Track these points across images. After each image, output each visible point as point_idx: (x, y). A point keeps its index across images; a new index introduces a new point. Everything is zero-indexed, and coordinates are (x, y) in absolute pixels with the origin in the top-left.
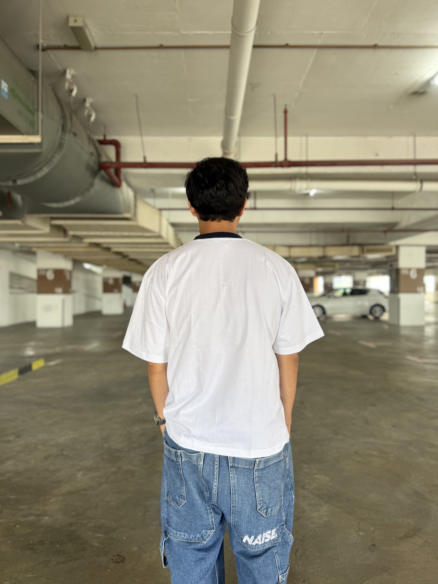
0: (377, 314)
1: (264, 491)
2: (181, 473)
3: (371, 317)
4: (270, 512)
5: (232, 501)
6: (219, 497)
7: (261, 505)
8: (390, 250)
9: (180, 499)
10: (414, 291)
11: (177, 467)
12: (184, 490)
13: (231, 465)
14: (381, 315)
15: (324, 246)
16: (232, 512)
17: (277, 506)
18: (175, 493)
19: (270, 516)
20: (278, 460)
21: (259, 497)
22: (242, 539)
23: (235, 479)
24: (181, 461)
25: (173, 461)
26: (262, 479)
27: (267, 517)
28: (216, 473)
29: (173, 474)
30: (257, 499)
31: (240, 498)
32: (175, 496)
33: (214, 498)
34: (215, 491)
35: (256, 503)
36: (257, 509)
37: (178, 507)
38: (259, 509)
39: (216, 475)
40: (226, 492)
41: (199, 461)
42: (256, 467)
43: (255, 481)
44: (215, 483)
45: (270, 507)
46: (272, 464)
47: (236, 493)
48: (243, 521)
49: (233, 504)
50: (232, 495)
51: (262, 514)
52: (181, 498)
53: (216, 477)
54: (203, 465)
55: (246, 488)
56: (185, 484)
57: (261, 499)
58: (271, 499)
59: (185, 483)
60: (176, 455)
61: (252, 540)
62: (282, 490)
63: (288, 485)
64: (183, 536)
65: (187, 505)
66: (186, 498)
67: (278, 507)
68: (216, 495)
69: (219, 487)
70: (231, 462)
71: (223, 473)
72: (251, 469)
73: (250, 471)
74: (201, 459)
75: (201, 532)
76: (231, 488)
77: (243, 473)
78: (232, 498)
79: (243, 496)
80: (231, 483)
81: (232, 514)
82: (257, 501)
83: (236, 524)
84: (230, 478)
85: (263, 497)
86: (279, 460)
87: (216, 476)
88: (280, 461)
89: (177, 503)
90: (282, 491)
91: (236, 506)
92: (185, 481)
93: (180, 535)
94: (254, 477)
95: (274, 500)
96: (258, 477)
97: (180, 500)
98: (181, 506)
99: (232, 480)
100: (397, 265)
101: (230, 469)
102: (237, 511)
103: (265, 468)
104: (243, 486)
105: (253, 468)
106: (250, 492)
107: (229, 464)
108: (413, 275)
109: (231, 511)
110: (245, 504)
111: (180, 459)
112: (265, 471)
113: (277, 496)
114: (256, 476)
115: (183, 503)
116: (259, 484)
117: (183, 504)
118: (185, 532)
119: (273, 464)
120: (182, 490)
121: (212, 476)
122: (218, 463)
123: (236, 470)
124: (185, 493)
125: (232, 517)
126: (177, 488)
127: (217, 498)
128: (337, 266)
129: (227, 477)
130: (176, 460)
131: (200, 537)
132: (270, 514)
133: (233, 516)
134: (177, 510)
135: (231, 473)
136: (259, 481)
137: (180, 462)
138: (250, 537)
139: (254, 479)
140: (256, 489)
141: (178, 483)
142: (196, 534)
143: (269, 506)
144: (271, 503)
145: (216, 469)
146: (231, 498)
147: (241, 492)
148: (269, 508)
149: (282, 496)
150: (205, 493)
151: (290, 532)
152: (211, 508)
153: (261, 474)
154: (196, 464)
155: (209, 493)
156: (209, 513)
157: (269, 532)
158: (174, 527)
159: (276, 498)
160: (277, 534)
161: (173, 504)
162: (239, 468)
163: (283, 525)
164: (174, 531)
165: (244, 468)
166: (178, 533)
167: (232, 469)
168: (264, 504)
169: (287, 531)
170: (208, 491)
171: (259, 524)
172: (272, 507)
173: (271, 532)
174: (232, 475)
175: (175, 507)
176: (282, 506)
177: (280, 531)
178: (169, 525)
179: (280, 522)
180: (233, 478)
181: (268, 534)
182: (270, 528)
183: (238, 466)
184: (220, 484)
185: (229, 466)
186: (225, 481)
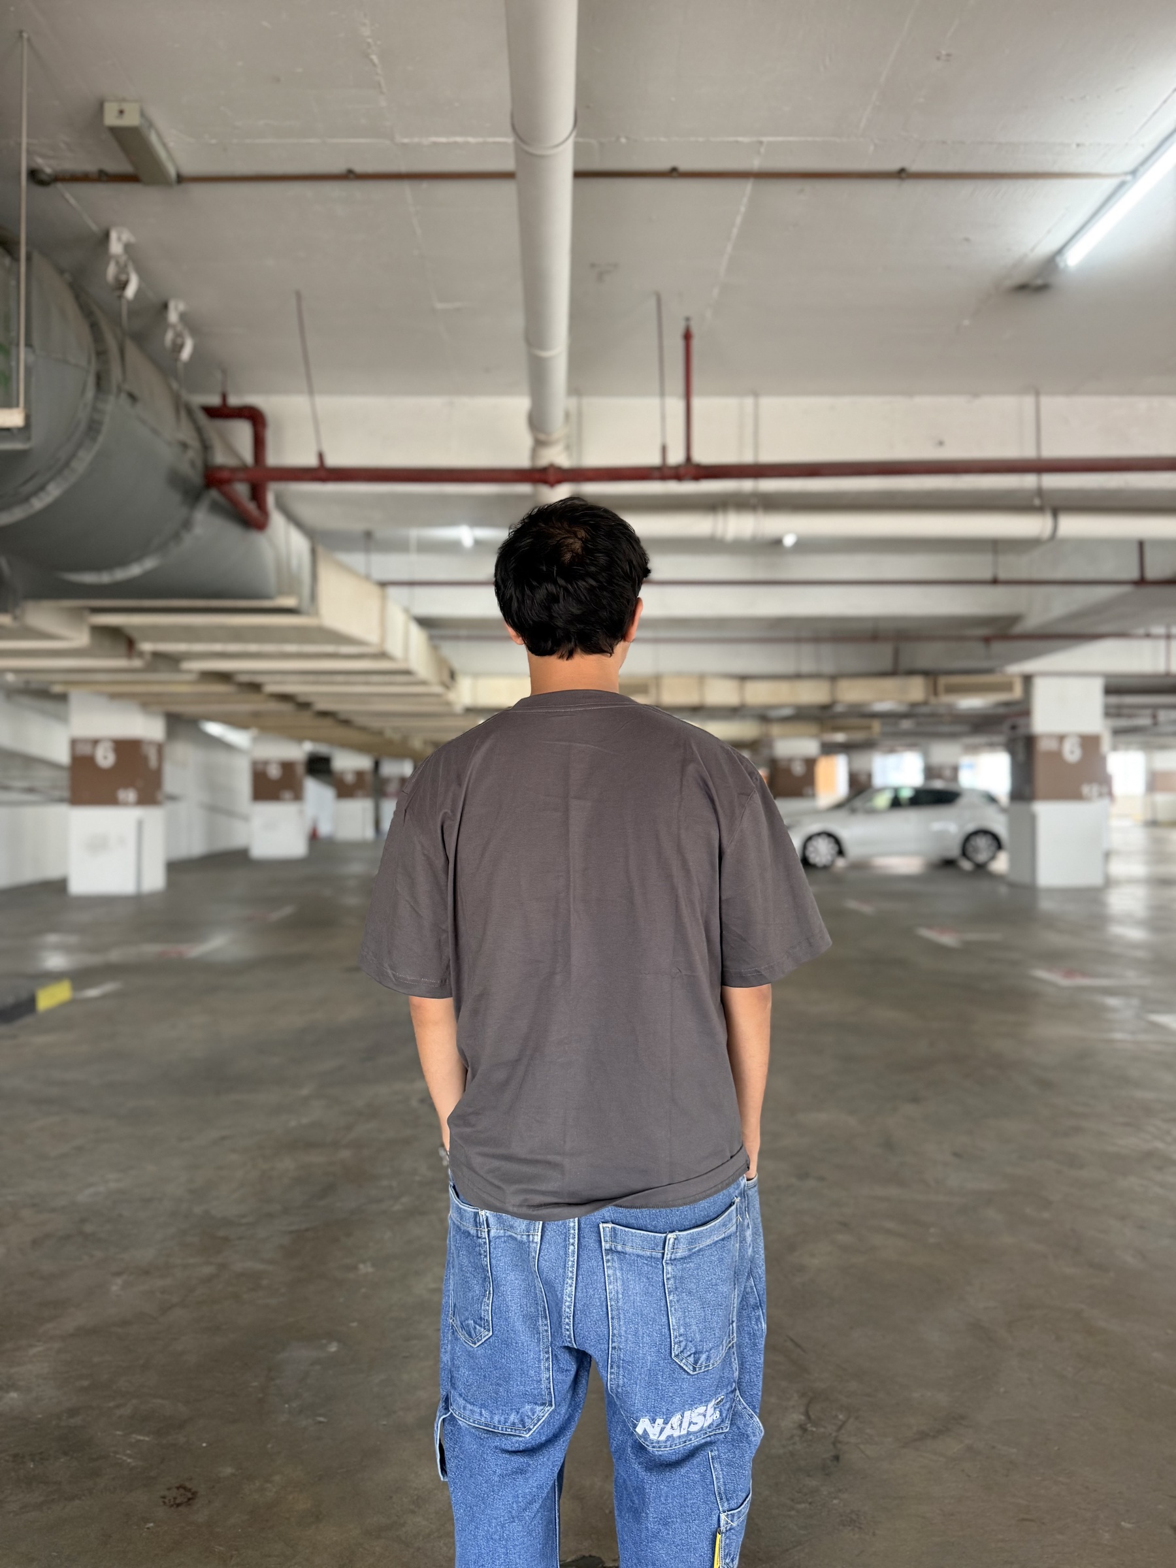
0: (981, 857)
1: (690, 1311)
2: (487, 1266)
3: (966, 865)
4: (704, 1363)
5: (611, 1334)
6: (579, 1323)
7: (683, 1344)
8: (1008, 687)
9: (477, 1327)
10: (1074, 795)
11: (477, 1249)
12: (488, 1306)
13: (608, 1246)
14: (993, 858)
15: (834, 678)
16: (611, 1362)
17: (721, 1348)
18: (467, 1310)
19: (703, 1372)
20: (723, 1235)
21: (676, 1327)
22: (635, 1426)
23: (617, 1282)
24: (486, 1236)
25: (467, 1235)
26: (684, 1283)
27: (695, 1373)
28: (570, 1263)
29: (467, 1266)
30: (672, 1332)
31: (631, 1328)
32: (467, 1319)
33: (567, 1327)
34: (569, 1308)
35: (669, 1340)
36: (671, 1354)
38: (677, 1356)
39: (570, 1269)
40: (596, 1313)
41: (532, 1232)
42: (667, 1254)
43: (666, 1287)
44: (569, 1290)
45: (705, 1350)
46: (708, 1245)
47: (622, 1316)
48: (638, 1381)
49: (613, 1342)
50: (610, 1321)
51: (684, 1367)
52: (481, 1326)
53: (570, 1275)
54: (541, 1244)
55: (646, 1304)
56: (491, 1292)
57: (682, 1331)
58: (706, 1332)
59: (491, 1290)
60: (475, 1220)
61: (657, 1429)
62: (734, 1308)
63: (747, 1296)
64: (478, 1417)
65: (492, 1342)
66: (491, 1325)
67: (722, 1350)
68: (572, 1318)
69: (577, 1297)
70: (608, 1239)
71: (589, 1266)
72: (657, 1259)
73: (653, 1264)
74: (536, 1228)
75: (519, 1409)
76: (609, 1303)
77: (636, 1268)
78: (611, 1328)
79: (638, 1323)
80: (608, 1292)
81: (612, 1367)
82: (672, 1335)
83: (620, 1390)
84: (606, 1277)
85: (687, 1325)
86: (726, 1234)
87: (572, 1272)
88: (729, 1237)
89: (470, 1336)
90: (733, 1310)
91: (621, 1347)
92: (494, 1283)
93: (473, 1412)
94: (665, 1278)
95: (715, 1334)
96: (674, 1277)
97: (477, 1330)
98: (479, 1344)
99: (610, 1283)
100: (1028, 725)
101: (606, 1256)
102: (623, 1360)
103: (691, 1255)
104: (638, 1299)
105: (661, 1254)
106: (655, 1314)
107: (603, 1243)
108: (1072, 753)
109: (607, 1359)
110: (643, 1343)
111: (485, 1231)
112: (689, 1262)
113: (720, 1324)
114: (668, 1276)
115: (484, 1337)
116: (677, 1295)
117: (483, 1340)
118: (482, 1406)
119: (711, 1245)
120: (483, 1305)
121: (561, 1271)
122: (576, 1239)
123: (620, 1260)
124: (490, 1312)
125: (611, 1373)
126: (473, 1298)
127: (573, 1326)
128: (877, 726)
129: (597, 1276)
130: (475, 1232)
131: (516, 1421)
132: (703, 1368)
133: (613, 1370)
134: (469, 1352)
135: (608, 1267)
136: (676, 1288)
137: (485, 1239)
138: (653, 1421)
139: (666, 1283)
140: (669, 1308)
141: (477, 1288)
142: (508, 1415)
143: (701, 1347)
144: (706, 1341)
146: (608, 1326)
147: (633, 1314)
148: (701, 1352)
149: (733, 1322)
150: (540, 1321)
151: (755, 1412)
152: (549, 1357)
153: (682, 1270)
154: (526, 1241)
155: (549, 1321)
156: (542, 1368)
157: (702, 1409)
158: (460, 1392)
159: (720, 1328)
160: (718, 1412)
161: (462, 1335)
162: (626, 1254)
163: (733, 1391)
164: (461, 1402)
165: (638, 1256)
166: (469, 1407)
167: (609, 1257)
168: (690, 1344)
169: (745, 1408)
170: (548, 1318)
171: (676, 1389)
172: (711, 1350)
173: (706, 1410)
174: (610, 1272)
175: (465, 1344)
176: (733, 1347)
177: (728, 1405)
178: (453, 1385)
179: (728, 1385)
180: (612, 1278)
181: (699, 1414)
182: (703, 1400)
183: (623, 1251)
184: (581, 1292)
185: (603, 1248)
186: (594, 1286)
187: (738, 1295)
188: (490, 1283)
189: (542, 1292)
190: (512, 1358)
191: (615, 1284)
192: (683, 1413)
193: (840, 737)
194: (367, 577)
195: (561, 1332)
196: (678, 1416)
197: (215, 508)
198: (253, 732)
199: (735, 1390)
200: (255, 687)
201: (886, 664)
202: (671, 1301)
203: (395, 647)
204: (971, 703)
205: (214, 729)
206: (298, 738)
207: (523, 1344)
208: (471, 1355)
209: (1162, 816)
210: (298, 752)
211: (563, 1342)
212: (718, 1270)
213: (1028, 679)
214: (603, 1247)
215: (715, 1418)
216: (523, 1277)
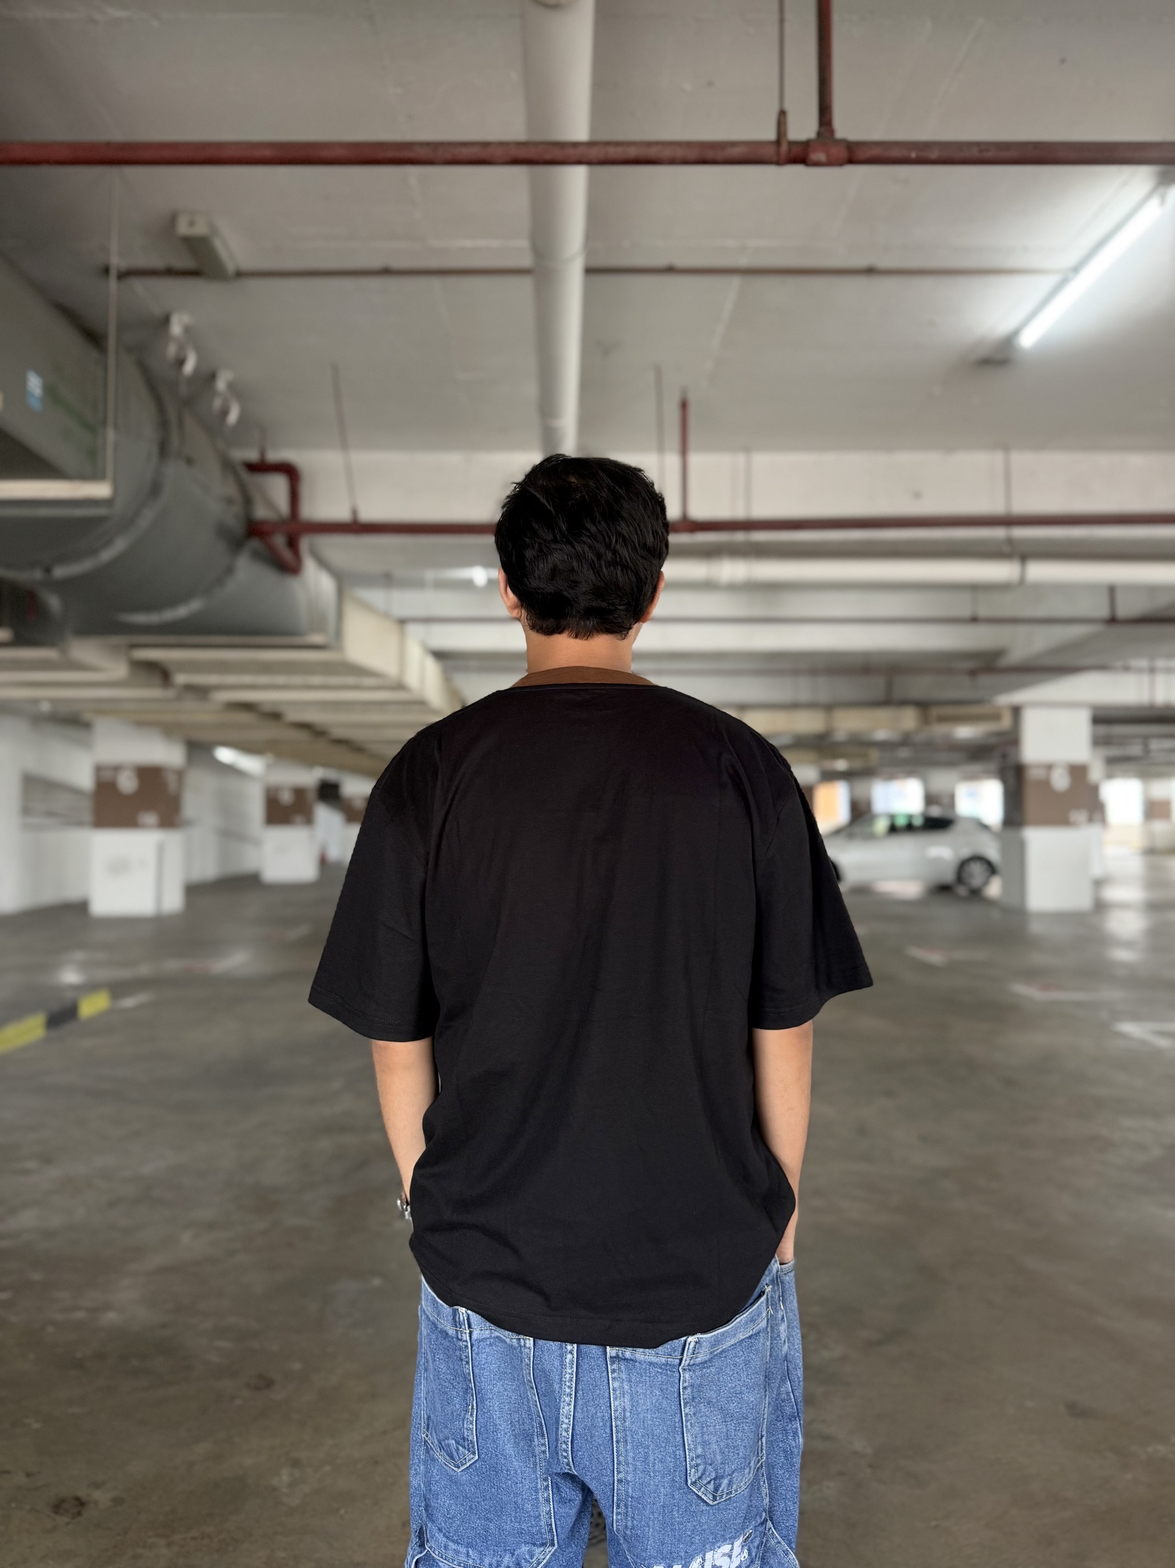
0: (975, 882)
1: (708, 1426)
2: (469, 1374)
3: (962, 890)
4: (726, 1490)
5: (615, 1462)
6: (578, 1450)
7: (701, 1468)
8: (997, 717)
9: (460, 1448)
10: (1062, 820)
11: (458, 1353)
12: (472, 1424)
14: (987, 883)
15: (830, 708)
16: (618, 1500)
17: (747, 1471)
18: (447, 1427)
19: (725, 1501)
20: (749, 1333)
21: (692, 1447)
23: (624, 1397)
24: (468, 1338)
25: (445, 1334)
26: (703, 1392)
27: (716, 1502)
28: (568, 1376)
29: (444, 1373)
30: (687, 1453)
31: (639, 1453)
32: (447, 1438)
33: (565, 1454)
34: (567, 1431)
35: (684, 1464)
36: (687, 1481)
37: (455, 1469)
38: (694, 1483)
39: (568, 1384)
40: (600, 1435)
42: (686, 1360)
43: (682, 1399)
44: (568, 1410)
45: (726, 1474)
46: (732, 1345)
47: (629, 1439)
49: (619, 1472)
50: (615, 1446)
51: (703, 1497)
52: (464, 1447)
53: (568, 1390)
55: (659, 1422)
56: (475, 1407)
57: (699, 1451)
58: (729, 1452)
59: (475, 1405)
60: (454, 1319)
62: (764, 1419)
64: (463, 1558)
65: (479, 1467)
66: (476, 1447)
67: (749, 1473)
68: (570, 1444)
69: (576, 1418)
71: (591, 1378)
72: (673, 1366)
73: (668, 1373)
75: (514, 1550)
76: (614, 1423)
77: (647, 1378)
78: (615, 1454)
79: (648, 1447)
80: (613, 1409)
81: (618, 1506)
82: (688, 1457)
83: (628, 1532)
84: (611, 1391)
85: (705, 1444)
86: (754, 1330)
87: (570, 1387)
88: (759, 1335)
89: (452, 1457)
90: (763, 1423)
91: (629, 1479)
92: (478, 1396)
93: (457, 1552)
94: (681, 1387)
95: (738, 1454)
96: (692, 1386)
97: (460, 1451)
98: (463, 1468)
100: (1018, 754)
101: (611, 1365)
102: (632, 1497)
103: (712, 1358)
104: (649, 1416)
105: (678, 1361)
106: (669, 1433)
108: (1061, 781)
109: (613, 1496)
110: (654, 1472)
111: (466, 1333)
112: (712, 1366)
113: (746, 1441)
114: (685, 1385)
115: (469, 1461)
116: (694, 1407)
117: (468, 1464)
118: (469, 1545)
119: (735, 1344)
120: (465, 1423)
123: (629, 1370)
124: (474, 1432)
125: (618, 1514)
126: (452, 1414)
127: (572, 1453)
129: (600, 1390)
130: (454, 1332)
132: (724, 1496)
133: (619, 1510)
134: (451, 1477)
135: (614, 1378)
136: (694, 1398)
137: (466, 1341)
139: (681, 1393)
140: (684, 1423)
141: (457, 1400)
142: (501, 1556)
143: (722, 1471)
144: (728, 1463)
145: (568, 1365)
146: (613, 1453)
147: (643, 1436)
148: (723, 1477)
149: (762, 1436)
150: (536, 1440)
151: (791, 1548)
152: (548, 1485)
153: (702, 1377)
154: (517, 1345)
155: (546, 1440)
156: (541, 1499)
157: (726, 1548)
158: (440, 1526)
159: (745, 1447)
160: (746, 1551)
161: (441, 1457)
162: (636, 1362)
163: (764, 1522)
164: (440, 1537)
165: (651, 1363)
166: (452, 1545)
167: (615, 1366)
168: (709, 1468)
169: (779, 1542)
170: (546, 1435)
171: (694, 1526)
172: (733, 1473)
173: (732, 1549)
174: (616, 1384)
175: (446, 1467)
176: (762, 1466)
177: (757, 1542)
178: (430, 1516)
179: (757, 1515)
180: (618, 1392)
181: (724, 1555)
182: (727, 1536)
183: (632, 1358)
184: (580, 1411)
185: (608, 1356)
186: (596, 1402)
187: (769, 1403)
188: (472, 1396)
189: (536, 1406)
190: (503, 1488)
191: (622, 1399)
192: (704, 1555)
193: (841, 765)
194: (386, 615)
195: (558, 1459)
196: (699, 1560)
197: (257, 556)
198: (269, 758)
199: (765, 1521)
200: (275, 716)
201: (879, 693)
202: (686, 1415)
203: (412, 679)
204: (965, 732)
205: (225, 755)
206: (308, 761)
207: (517, 1471)
208: (453, 1480)
209: (1160, 843)
210: (309, 777)
211: (561, 1469)
212: (743, 1376)
213: (1016, 711)
214: (608, 1354)
215: (742, 1559)
216: (514, 1387)
